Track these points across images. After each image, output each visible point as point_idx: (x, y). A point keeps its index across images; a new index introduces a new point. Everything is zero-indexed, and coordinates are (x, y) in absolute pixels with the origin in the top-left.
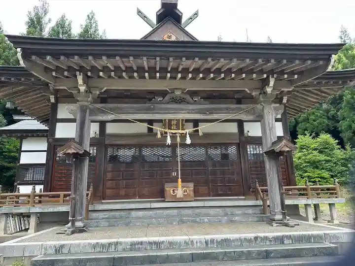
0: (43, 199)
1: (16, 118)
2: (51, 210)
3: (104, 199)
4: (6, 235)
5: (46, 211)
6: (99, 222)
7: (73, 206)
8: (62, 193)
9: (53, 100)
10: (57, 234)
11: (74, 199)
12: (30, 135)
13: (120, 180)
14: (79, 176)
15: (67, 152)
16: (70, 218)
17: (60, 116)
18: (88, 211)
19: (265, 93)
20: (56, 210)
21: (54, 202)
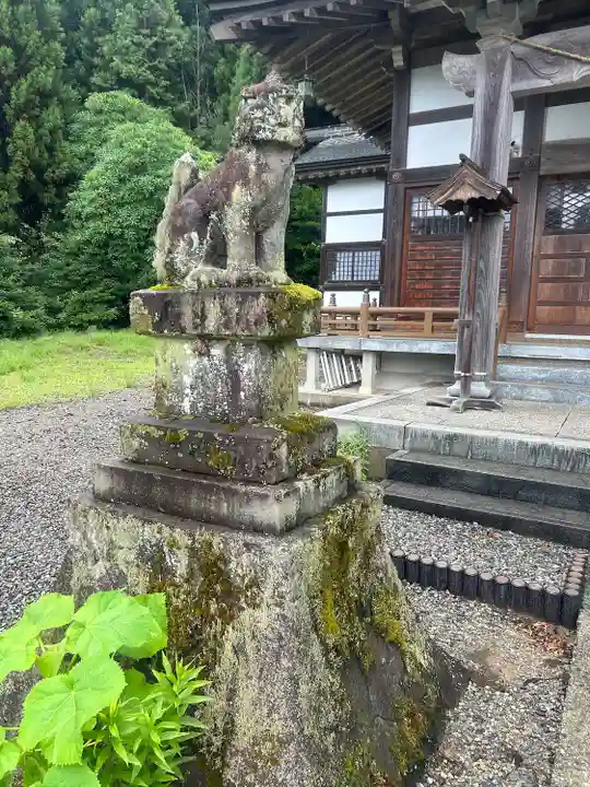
0: (380, 321)
2: (405, 348)
3: (530, 330)
4: (319, 392)
5: (394, 349)
6: (525, 387)
7: (466, 344)
8: (429, 310)
9: (399, 61)
10: (429, 404)
11: (468, 325)
12: (342, 172)
13: (580, 280)
14: (481, 264)
15: (454, 198)
16: (456, 372)
18: (497, 358)
20: (416, 349)
21: (408, 330)
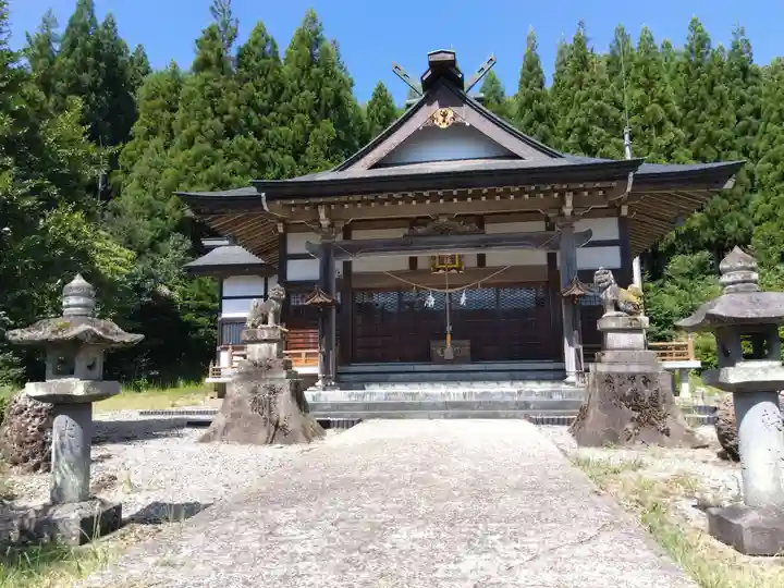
1: (207, 243)
8: (304, 352)
9: (281, 230)
17: (291, 249)
19: (563, 215)
